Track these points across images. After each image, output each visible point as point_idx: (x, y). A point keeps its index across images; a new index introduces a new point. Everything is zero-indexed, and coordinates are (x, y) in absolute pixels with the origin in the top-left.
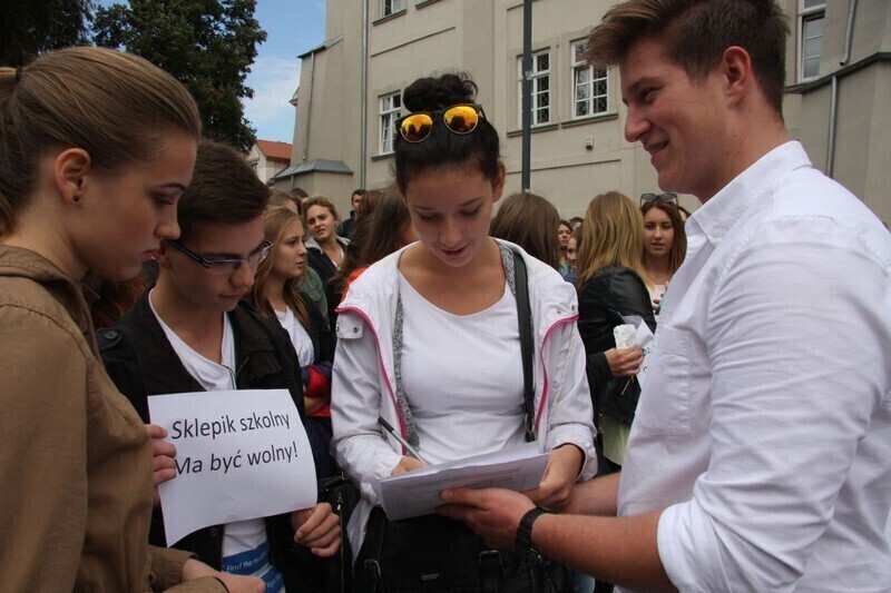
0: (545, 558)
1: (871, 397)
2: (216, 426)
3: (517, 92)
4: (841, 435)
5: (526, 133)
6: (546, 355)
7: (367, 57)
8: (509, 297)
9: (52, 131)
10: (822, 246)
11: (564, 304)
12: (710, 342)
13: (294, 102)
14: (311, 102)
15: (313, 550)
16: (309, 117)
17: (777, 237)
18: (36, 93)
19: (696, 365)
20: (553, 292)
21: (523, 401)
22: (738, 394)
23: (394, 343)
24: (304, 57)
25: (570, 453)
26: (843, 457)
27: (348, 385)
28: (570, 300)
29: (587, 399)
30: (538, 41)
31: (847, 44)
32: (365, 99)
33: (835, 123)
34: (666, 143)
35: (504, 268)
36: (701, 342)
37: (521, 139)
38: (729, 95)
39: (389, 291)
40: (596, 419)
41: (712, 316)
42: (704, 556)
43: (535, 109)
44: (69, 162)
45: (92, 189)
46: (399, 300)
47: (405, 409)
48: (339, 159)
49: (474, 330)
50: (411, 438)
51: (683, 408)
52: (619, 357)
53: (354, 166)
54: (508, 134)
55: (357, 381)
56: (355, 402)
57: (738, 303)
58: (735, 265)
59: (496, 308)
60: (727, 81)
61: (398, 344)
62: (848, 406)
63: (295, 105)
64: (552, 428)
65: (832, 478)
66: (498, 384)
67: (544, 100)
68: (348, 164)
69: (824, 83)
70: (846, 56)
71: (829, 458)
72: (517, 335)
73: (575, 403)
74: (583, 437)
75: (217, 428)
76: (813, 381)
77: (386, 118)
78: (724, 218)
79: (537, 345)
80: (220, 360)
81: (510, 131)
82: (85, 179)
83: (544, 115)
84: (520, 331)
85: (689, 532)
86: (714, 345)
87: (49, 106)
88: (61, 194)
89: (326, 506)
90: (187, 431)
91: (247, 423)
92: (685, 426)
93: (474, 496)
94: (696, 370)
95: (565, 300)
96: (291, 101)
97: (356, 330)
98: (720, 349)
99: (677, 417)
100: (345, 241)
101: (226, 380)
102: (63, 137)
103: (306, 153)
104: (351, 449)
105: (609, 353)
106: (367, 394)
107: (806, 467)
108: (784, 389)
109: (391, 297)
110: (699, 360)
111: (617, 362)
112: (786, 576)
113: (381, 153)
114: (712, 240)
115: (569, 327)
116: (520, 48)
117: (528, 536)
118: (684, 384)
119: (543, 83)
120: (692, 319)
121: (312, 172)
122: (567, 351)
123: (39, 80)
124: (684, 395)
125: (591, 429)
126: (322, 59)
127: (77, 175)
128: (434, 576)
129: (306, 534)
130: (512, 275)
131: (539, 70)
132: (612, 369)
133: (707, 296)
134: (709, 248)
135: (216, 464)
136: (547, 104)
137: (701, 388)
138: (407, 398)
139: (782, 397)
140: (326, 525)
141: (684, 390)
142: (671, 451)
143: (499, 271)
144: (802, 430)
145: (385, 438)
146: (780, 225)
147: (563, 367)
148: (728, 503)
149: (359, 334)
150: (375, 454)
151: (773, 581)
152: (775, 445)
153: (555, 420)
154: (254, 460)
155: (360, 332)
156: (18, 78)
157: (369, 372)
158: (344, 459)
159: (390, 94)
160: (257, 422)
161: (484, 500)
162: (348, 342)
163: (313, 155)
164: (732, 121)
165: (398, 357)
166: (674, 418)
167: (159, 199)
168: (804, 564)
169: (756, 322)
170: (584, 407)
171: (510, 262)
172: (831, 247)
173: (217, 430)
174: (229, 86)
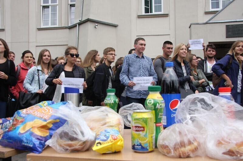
31: (81, 15)
33: (78, 39)
69: (75, 26)
70: (81, 18)
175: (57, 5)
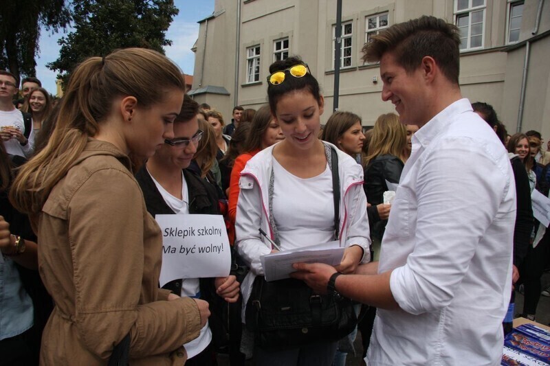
0: (341, 296)
1: (485, 218)
2: (186, 232)
3: (332, 48)
4: (469, 234)
5: (337, 72)
6: (346, 200)
7: (240, 23)
8: (328, 171)
9: (120, 88)
10: (464, 151)
11: (356, 175)
12: (417, 193)
13: (194, 50)
14: (205, 50)
15: (226, 299)
16: (204, 60)
17: (445, 146)
18: (114, 71)
19: (412, 204)
20: (351, 170)
21: (333, 224)
22: (426, 216)
23: (269, 192)
24: (201, 22)
25: (356, 250)
26: (471, 244)
27: (244, 213)
28: (360, 173)
29: (367, 225)
30: (345, 15)
31: (537, 21)
32: (238, 49)
34: (400, 100)
35: (326, 156)
36: (414, 194)
37: (333, 76)
38: (426, 79)
39: (268, 166)
40: (371, 236)
41: (418, 181)
42: (410, 289)
43: (342, 58)
44: (127, 103)
45: (137, 116)
46: (272, 170)
47: (273, 226)
48: (222, 86)
49: (309, 186)
50: (276, 241)
51: (406, 224)
52: (384, 209)
53: (230, 90)
54: (326, 72)
55: (249, 211)
56: (249, 222)
57: (428, 176)
58: (427, 159)
59: (322, 175)
60: (425, 72)
61: (271, 192)
62: (473, 222)
63: (195, 51)
64: (348, 239)
65: (466, 254)
66: (322, 214)
67: (348, 52)
68: (227, 89)
69: (522, 46)
70: (536, 28)
71: (463, 244)
72: (332, 190)
73: (360, 226)
74: (364, 243)
75: (186, 233)
76: (457, 210)
77: (251, 61)
78: (429, 135)
79: (342, 195)
80: (181, 198)
81: (327, 71)
82: (134, 110)
83: (348, 62)
84: (333, 188)
85: (404, 278)
86: (419, 195)
87: (120, 77)
88: (123, 117)
89: (233, 277)
90: (171, 233)
91: (201, 231)
92: (407, 233)
93: (308, 266)
94: (412, 206)
95: (357, 173)
96: (192, 49)
97: (250, 185)
98: (421, 196)
99: (403, 228)
100: (229, 138)
101: (185, 209)
102: (124, 90)
103: (202, 81)
104: (246, 246)
105: (379, 206)
106: (254, 218)
107: (453, 248)
108: (445, 214)
109: (269, 168)
110: (413, 201)
111: (383, 211)
112: (445, 298)
113: (247, 83)
114: (424, 146)
115: (358, 187)
116: (334, 20)
117: (333, 285)
118: (406, 213)
119: (348, 42)
120: (409, 183)
121: (205, 93)
122: (357, 199)
123: (115, 65)
124: (406, 218)
125: (368, 240)
126: (212, 24)
127: (131, 108)
128: (288, 308)
129: (223, 290)
130: (330, 159)
131: (345, 34)
132: (380, 215)
133: (416, 172)
134: (422, 149)
135: (182, 250)
136: (350, 55)
137: (414, 214)
138: (275, 221)
139: (444, 217)
140: (233, 286)
141: (406, 215)
142: (401, 245)
143: (324, 157)
144: (453, 232)
145: (263, 241)
146: (447, 140)
147: (355, 207)
148: (420, 264)
149: (251, 187)
150: (258, 249)
151: (440, 300)
152: (440, 238)
153: (350, 235)
154: (201, 250)
155: (252, 185)
156: (103, 63)
157: (256, 206)
158: (243, 252)
159: (253, 46)
160: (206, 232)
161: (313, 268)
162: (246, 191)
163: (206, 83)
164: (428, 90)
165: (271, 199)
166: (403, 229)
167: (166, 120)
168: (454, 293)
169: (434, 184)
170: (365, 229)
171: (329, 153)
172: (469, 151)
173: (186, 234)
174: (155, 40)
175: (483, 8)
